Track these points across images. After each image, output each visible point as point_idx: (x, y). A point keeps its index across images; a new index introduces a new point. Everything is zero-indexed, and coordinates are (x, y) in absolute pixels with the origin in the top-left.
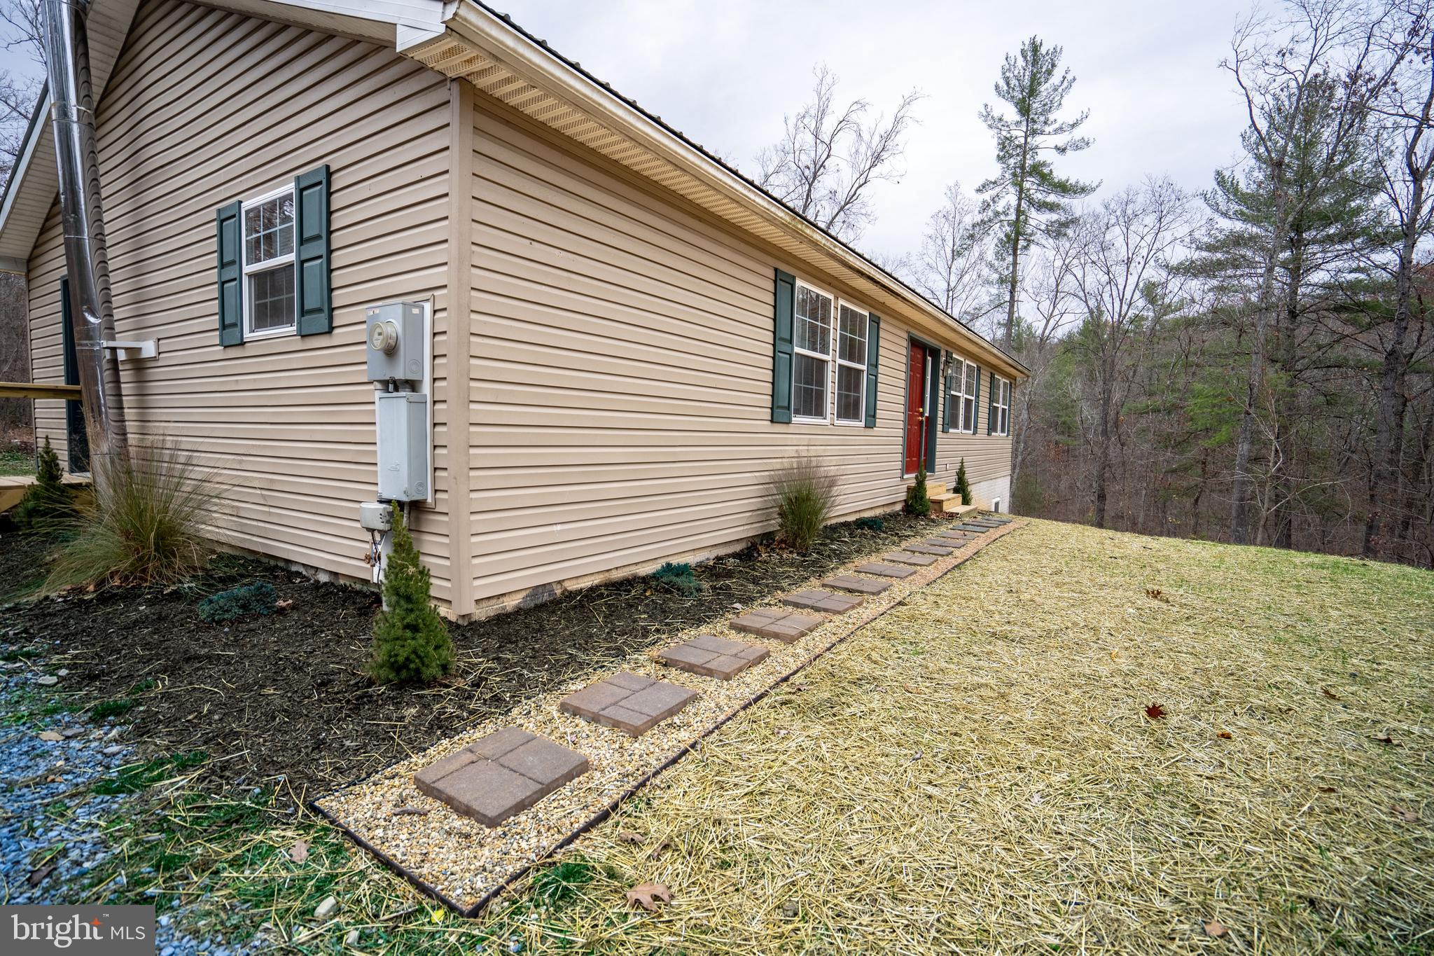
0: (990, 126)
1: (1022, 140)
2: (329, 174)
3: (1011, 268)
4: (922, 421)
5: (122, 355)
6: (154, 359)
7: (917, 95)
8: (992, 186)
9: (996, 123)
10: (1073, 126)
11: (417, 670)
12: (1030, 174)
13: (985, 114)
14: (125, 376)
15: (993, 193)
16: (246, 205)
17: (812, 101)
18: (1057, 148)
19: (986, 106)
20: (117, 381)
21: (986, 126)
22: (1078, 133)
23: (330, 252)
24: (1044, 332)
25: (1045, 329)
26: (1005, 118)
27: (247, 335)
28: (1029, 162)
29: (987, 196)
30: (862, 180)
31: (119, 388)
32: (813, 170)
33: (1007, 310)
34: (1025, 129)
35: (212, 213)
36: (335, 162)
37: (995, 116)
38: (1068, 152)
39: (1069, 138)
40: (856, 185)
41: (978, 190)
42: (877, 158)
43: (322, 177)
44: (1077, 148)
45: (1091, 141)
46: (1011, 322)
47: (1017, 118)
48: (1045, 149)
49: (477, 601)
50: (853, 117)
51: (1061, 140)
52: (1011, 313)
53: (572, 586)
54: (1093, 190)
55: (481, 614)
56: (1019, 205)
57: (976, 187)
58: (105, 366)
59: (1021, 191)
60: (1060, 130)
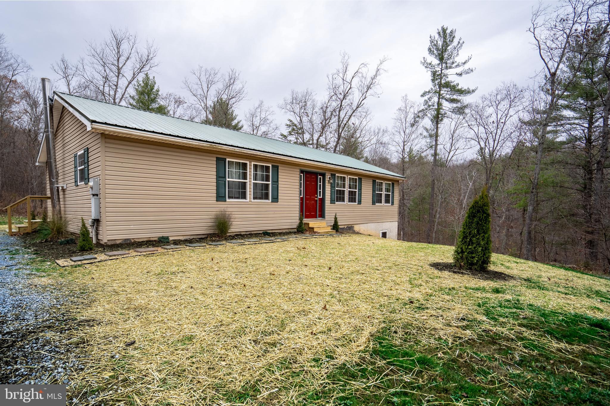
0: (426, 67)
1: (440, 72)
2: (88, 149)
3: (435, 130)
4: (317, 200)
5: (60, 188)
6: (66, 189)
7: (386, 59)
8: (427, 93)
9: (428, 65)
10: (464, 63)
11: (84, 248)
12: (444, 87)
13: (423, 62)
14: (61, 193)
15: (428, 96)
16: (78, 154)
17: (340, 67)
18: (457, 74)
19: (424, 58)
20: (58, 195)
21: (424, 67)
22: (466, 67)
23: (88, 166)
24: (447, 158)
25: (448, 157)
26: (432, 63)
27: (79, 184)
28: (443, 82)
29: (426, 98)
30: (364, 97)
31: (59, 197)
32: (343, 94)
33: (434, 149)
34: (441, 67)
35: (73, 155)
36: (89, 146)
37: (428, 62)
38: (464, 75)
39: (462, 69)
40: (361, 100)
41: (422, 96)
42: (369, 88)
43: (87, 150)
44: (467, 73)
45: (474, 69)
46: (435, 154)
47: (438, 62)
48: (451, 75)
49: (108, 240)
50: (360, 70)
51: (459, 70)
52: (436, 150)
53: (137, 240)
54: (473, 91)
55: (109, 243)
56: (439, 101)
57: (421, 94)
58: (56, 191)
59: (439, 95)
60: (458, 66)
